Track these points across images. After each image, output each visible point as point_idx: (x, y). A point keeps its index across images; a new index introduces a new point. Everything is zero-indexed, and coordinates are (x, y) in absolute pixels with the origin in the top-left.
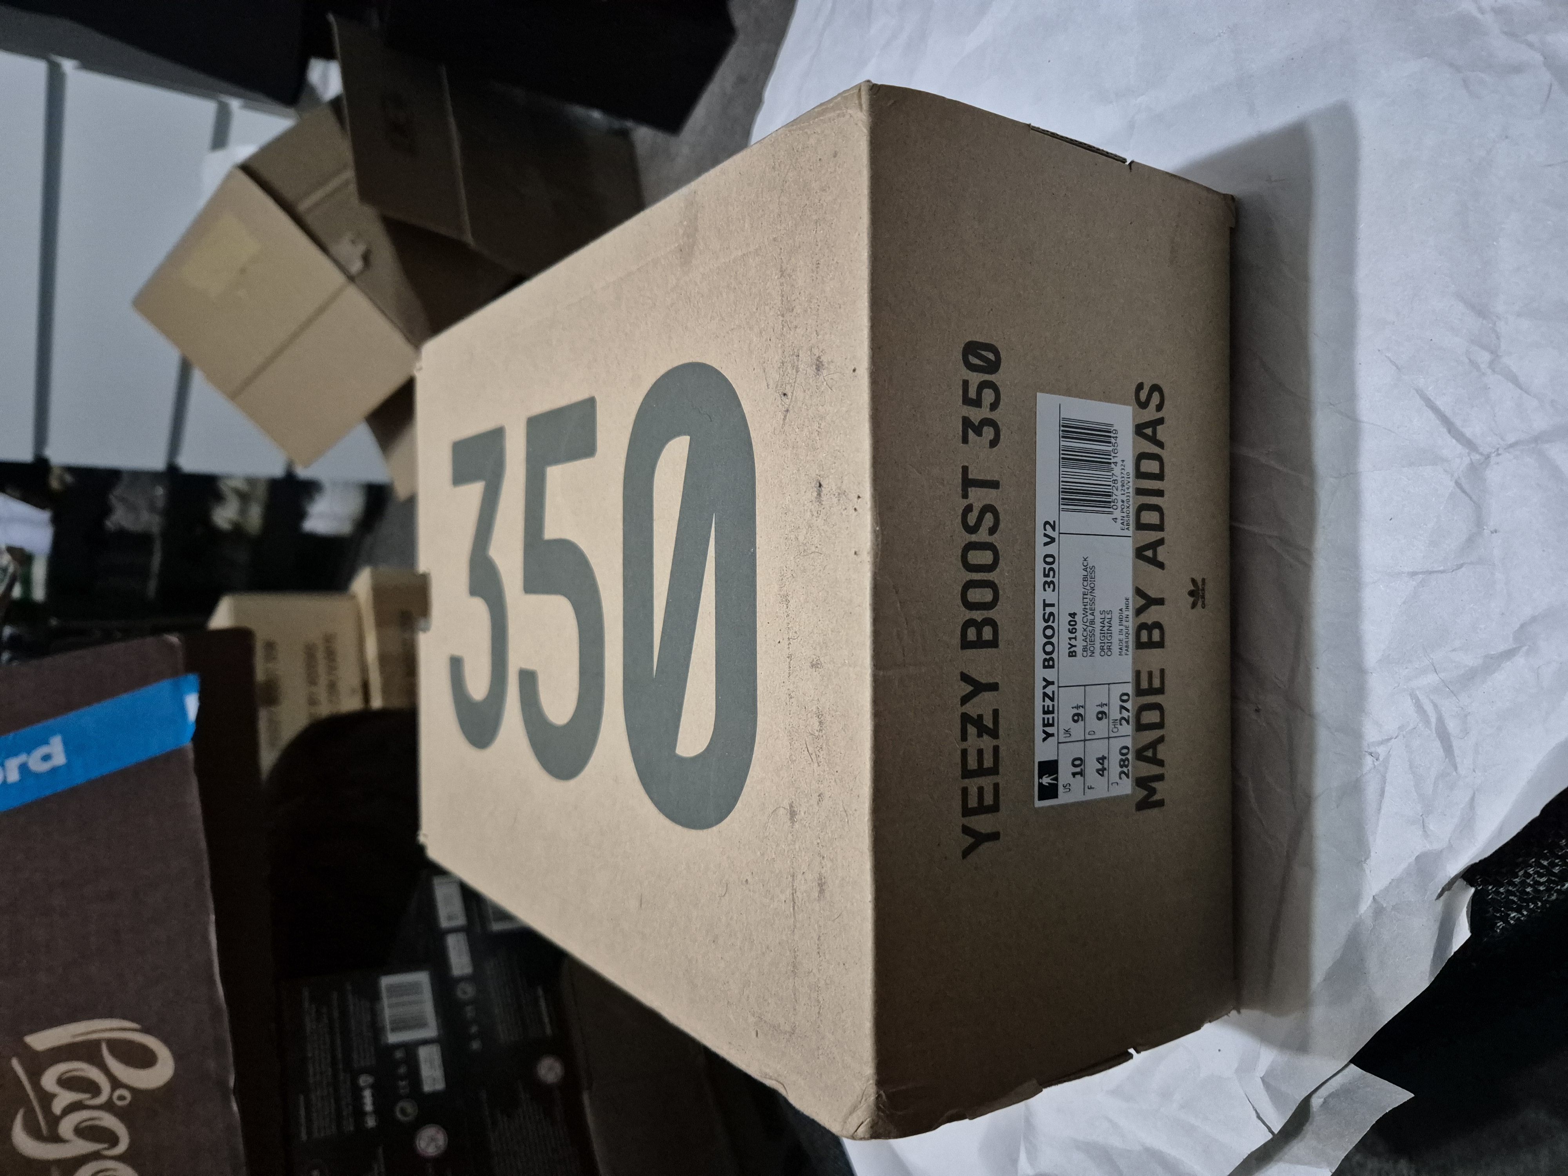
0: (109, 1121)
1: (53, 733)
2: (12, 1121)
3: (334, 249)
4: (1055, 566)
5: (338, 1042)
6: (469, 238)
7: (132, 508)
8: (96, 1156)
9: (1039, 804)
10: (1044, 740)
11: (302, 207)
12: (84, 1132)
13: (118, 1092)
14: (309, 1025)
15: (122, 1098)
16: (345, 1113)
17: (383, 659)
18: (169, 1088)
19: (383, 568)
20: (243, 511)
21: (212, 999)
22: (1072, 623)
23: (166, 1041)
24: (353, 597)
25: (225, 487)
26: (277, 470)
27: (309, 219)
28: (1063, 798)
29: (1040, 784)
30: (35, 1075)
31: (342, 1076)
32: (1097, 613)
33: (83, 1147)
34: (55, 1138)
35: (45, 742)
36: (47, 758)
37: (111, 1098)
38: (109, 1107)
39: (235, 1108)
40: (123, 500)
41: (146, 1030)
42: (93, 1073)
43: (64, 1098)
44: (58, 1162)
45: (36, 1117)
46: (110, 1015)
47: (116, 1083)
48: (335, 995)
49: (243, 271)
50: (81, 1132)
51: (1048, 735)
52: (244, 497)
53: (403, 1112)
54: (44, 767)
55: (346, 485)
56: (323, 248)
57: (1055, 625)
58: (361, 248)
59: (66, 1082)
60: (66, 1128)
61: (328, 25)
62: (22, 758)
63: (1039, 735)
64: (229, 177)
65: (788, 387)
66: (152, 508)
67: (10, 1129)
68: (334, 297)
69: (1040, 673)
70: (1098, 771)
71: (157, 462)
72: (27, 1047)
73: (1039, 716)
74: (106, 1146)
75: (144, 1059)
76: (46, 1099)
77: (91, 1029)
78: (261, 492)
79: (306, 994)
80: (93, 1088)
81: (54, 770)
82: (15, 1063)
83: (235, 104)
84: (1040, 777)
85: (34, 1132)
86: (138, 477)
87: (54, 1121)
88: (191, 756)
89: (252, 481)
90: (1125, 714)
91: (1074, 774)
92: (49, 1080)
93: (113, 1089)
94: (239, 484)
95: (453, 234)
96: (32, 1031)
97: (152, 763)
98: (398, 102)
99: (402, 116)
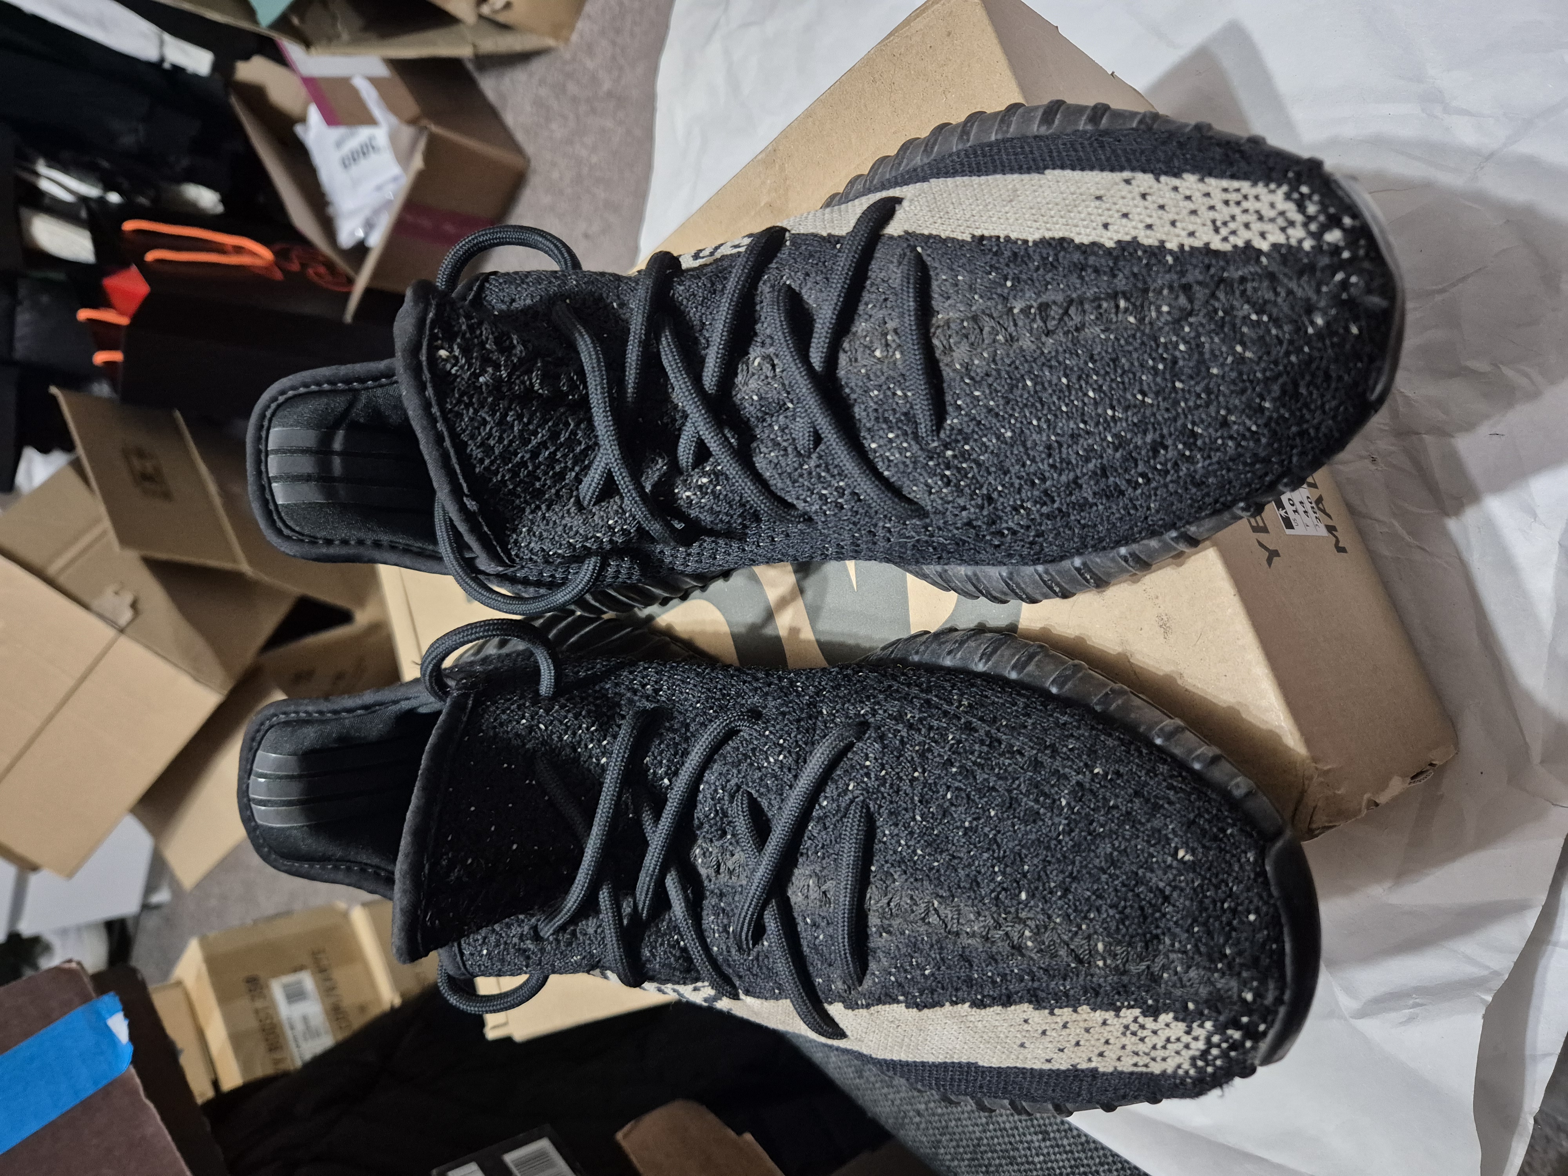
3: (95, 604)
6: (245, 567)
11: (52, 570)
27: (62, 580)
28: (1298, 531)
29: (1281, 515)
56: (85, 606)
58: (128, 598)
61: (54, 398)
70: (1304, 512)
84: (1278, 510)
88: (138, 1082)
91: (1293, 513)
95: (227, 565)
97: (87, 1106)
98: (141, 454)
99: (149, 466)
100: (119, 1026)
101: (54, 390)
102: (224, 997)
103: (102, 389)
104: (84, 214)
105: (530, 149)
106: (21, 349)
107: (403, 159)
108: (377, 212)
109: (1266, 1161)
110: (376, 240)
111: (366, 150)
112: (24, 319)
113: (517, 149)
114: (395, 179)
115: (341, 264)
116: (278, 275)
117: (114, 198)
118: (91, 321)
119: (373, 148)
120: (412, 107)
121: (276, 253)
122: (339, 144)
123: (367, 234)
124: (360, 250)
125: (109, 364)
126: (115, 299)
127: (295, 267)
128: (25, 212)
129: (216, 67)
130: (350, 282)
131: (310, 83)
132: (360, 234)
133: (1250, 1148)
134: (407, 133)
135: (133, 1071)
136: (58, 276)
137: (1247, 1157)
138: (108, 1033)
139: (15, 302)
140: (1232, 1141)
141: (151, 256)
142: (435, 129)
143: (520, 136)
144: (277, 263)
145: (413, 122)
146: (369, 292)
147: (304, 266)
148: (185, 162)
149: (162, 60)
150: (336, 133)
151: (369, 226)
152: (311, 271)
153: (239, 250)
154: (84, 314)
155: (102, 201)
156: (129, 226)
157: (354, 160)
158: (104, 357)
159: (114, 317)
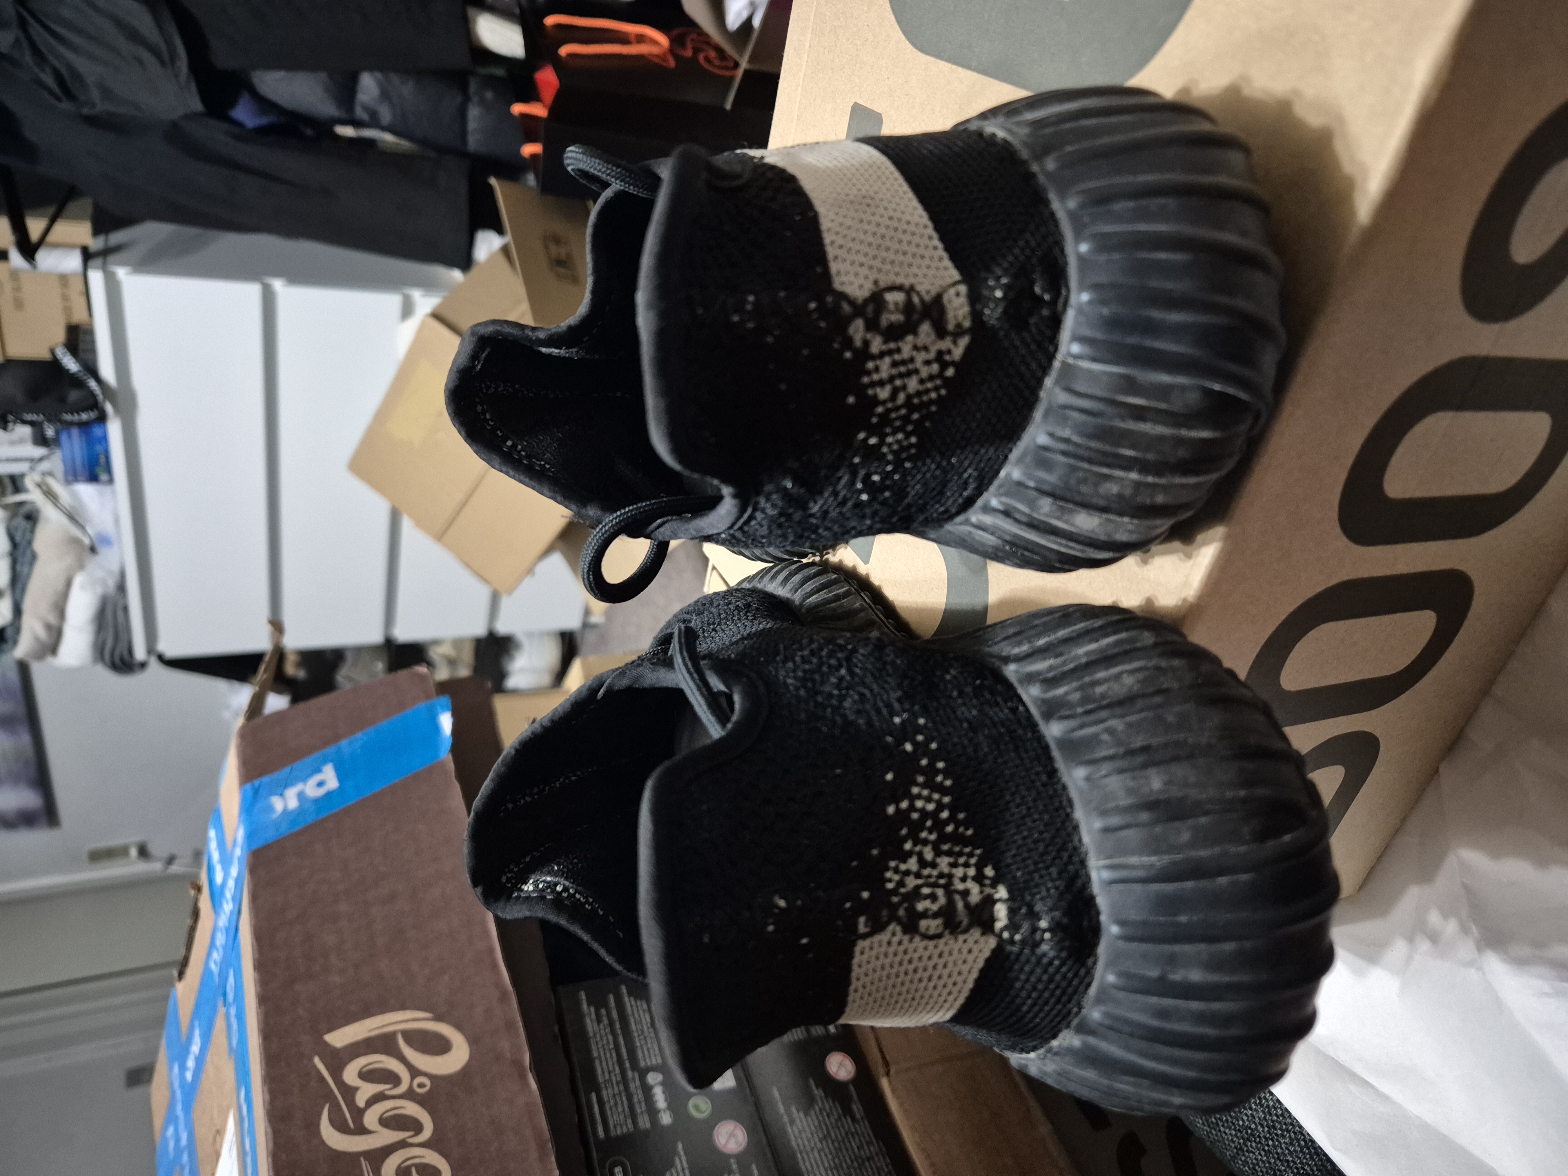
0: (412, 1109)
1: (325, 762)
2: (320, 1115)
5: (622, 1042)
8: (403, 1144)
12: (388, 1122)
13: (417, 1080)
14: (590, 1025)
15: (421, 1085)
16: (639, 1111)
18: (466, 1072)
19: (591, 658)
21: (498, 984)
23: (459, 1027)
25: (435, 653)
26: (480, 630)
30: (337, 1071)
31: (630, 1073)
33: (390, 1136)
34: (362, 1130)
35: (318, 770)
36: (321, 784)
37: (411, 1087)
38: (410, 1095)
39: (534, 1085)
40: (349, 677)
41: (438, 1018)
42: (392, 1064)
43: (366, 1091)
44: (367, 1154)
45: (341, 1109)
46: (403, 1007)
47: (414, 1072)
48: (611, 998)
50: (386, 1122)
52: (452, 662)
53: (697, 1108)
54: (321, 792)
55: (542, 634)
59: (367, 1076)
60: (371, 1119)
62: (299, 787)
64: (423, 328)
67: (318, 1126)
71: (375, 637)
72: (326, 1044)
74: (411, 1133)
75: (440, 1046)
76: (349, 1092)
77: (385, 1023)
78: (466, 656)
79: (583, 995)
80: (392, 1078)
81: (329, 794)
82: (317, 1061)
83: (416, 295)
85: (341, 1126)
86: (360, 650)
87: (358, 1114)
88: (451, 766)
89: (457, 643)
92: (350, 1075)
93: (413, 1078)
94: (447, 649)
96: (330, 1030)
97: (416, 777)
98: (557, 240)
99: (562, 251)
100: (446, 722)
101: (493, 181)
103: (531, 178)
104: (517, 11)
106: (473, 142)
109: (1373, 1087)
110: (759, 20)
112: (474, 112)
115: (729, 49)
116: (672, 63)
118: (524, 116)
121: (672, 41)
123: (750, 15)
124: (745, 29)
125: (534, 157)
126: (541, 92)
127: (688, 53)
128: (471, 11)
130: (733, 65)
132: (746, 15)
133: (1359, 1070)
135: (450, 757)
136: (499, 72)
137: (1353, 1076)
138: (436, 728)
139: (467, 99)
140: (1343, 1058)
141: (564, 50)
144: (671, 50)
147: (696, 50)
151: (753, 7)
152: (701, 57)
153: (641, 39)
154: (518, 108)
156: (550, 20)
158: (529, 149)
159: (539, 110)
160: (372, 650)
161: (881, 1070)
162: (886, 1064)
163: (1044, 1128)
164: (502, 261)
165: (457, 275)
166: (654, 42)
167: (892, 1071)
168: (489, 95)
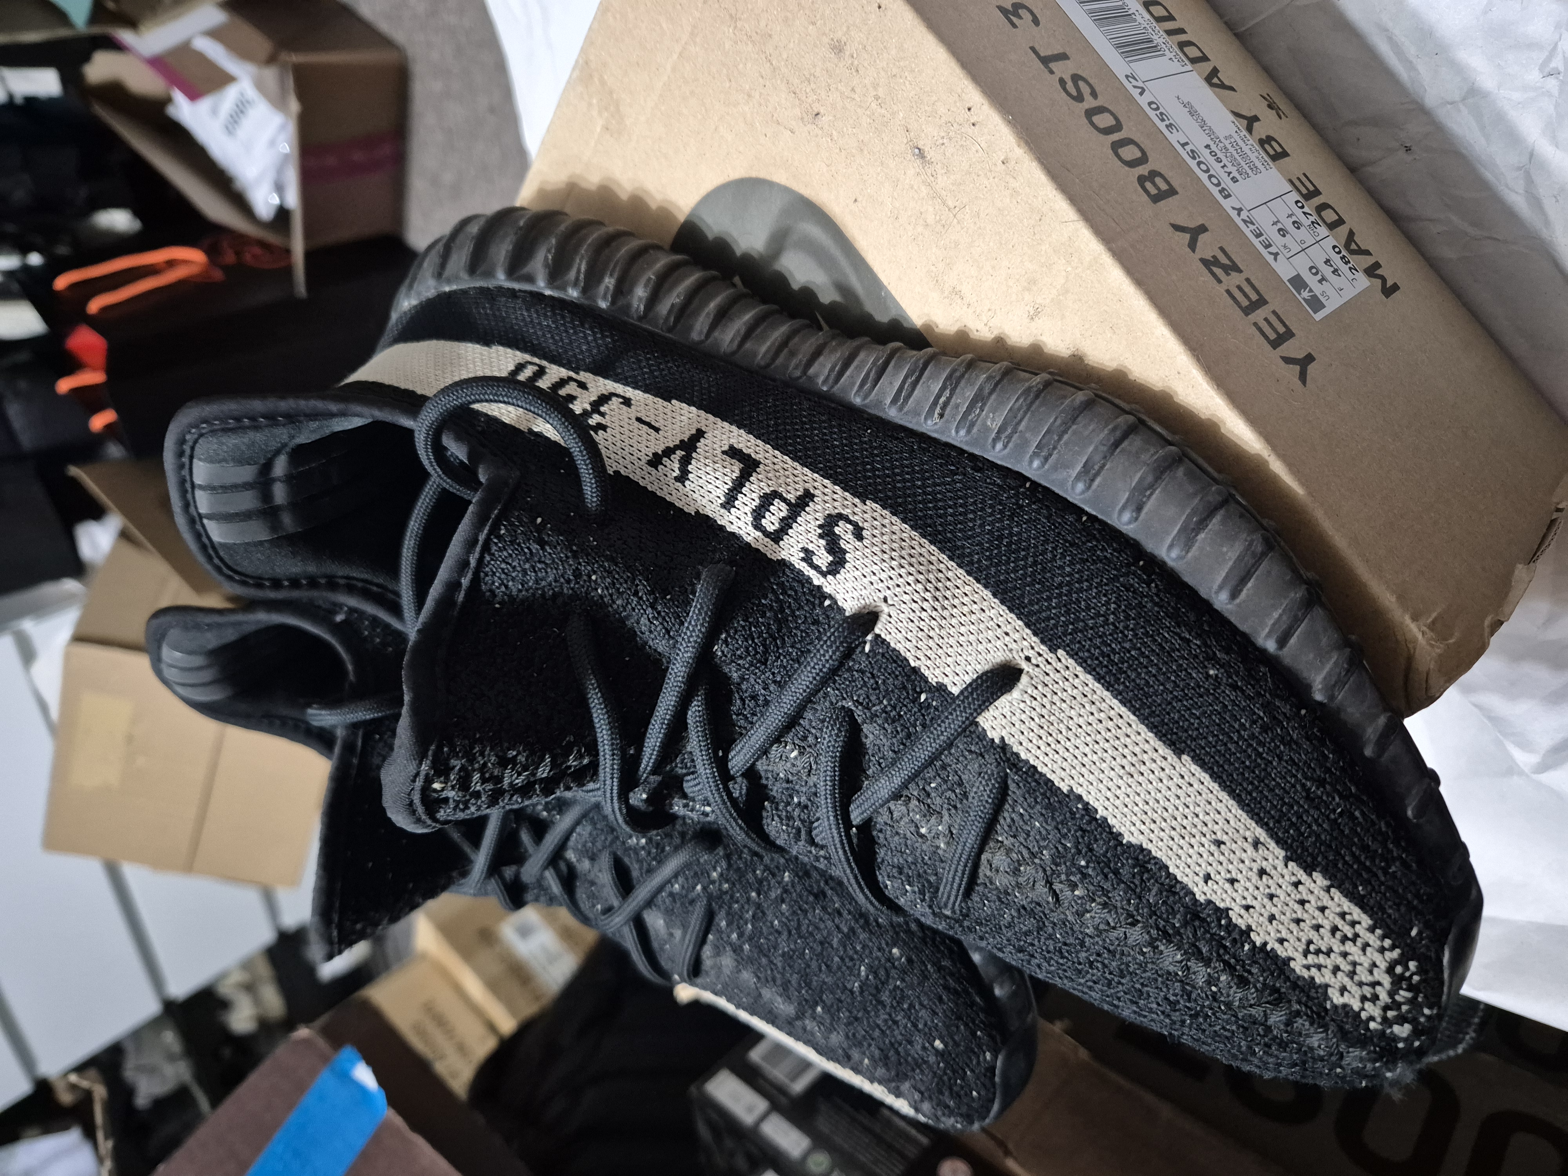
4: (1161, 110)
7: (151, 1071)
9: (1318, 316)
10: (1275, 259)
17: (493, 986)
20: (257, 1001)
22: (1213, 154)
24: (424, 957)
25: (226, 990)
26: (265, 936)
28: (1332, 305)
29: (1304, 299)
32: (1223, 140)
40: (141, 1069)
49: (130, 739)
51: (1276, 255)
52: (250, 988)
57: (1202, 159)
61: (76, 478)
63: (1270, 259)
64: (68, 658)
65: (816, 104)
66: (171, 1058)
68: (218, 748)
69: (1227, 204)
70: (1333, 272)
71: (151, 1007)
73: (1256, 242)
78: (264, 970)
83: (28, 625)
84: (1300, 294)
86: (138, 1034)
88: (398, 1121)
89: (247, 965)
90: (1312, 219)
91: (1320, 281)
94: (237, 977)
100: (364, 1075)
101: (74, 471)
102: (466, 953)
103: (114, 451)
104: (16, 287)
105: (399, 36)
106: (27, 439)
107: (279, 103)
108: (280, 171)
110: (293, 200)
111: (241, 109)
112: (14, 411)
113: (385, 42)
114: (283, 127)
115: (272, 238)
117: (35, 259)
118: (76, 392)
119: (248, 102)
120: (262, 44)
121: (208, 252)
122: (214, 112)
123: (281, 197)
124: (283, 214)
125: (109, 427)
126: (86, 357)
127: (230, 259)
129: (65, 80)
130: (287, 252)
131: (158, 63)
132: (276, 200)
134: (270, 74)
135: (392, 1111)
136: (23, 357)
138: (357, 1086)
141: (94, 306)
142: (296, 58)
143: (384, 27)
144: (212, 262)
145: (271, 60)
146: (310, 255)
147: (238, 253)
148: (83, 192)
149: (11, 97)
150: (205, 104)
151: (279, 188)
152: (246, 258)
153: (171, 264)
154: (64, 385)
155: (26, 269)
156: (62, 282)
157: (236, 122)
158: (99, 422)
159: (91, 377)
160: (154, 1025)
161: (1000, 1153)
162: (1001, 1144)
163: (1166, 1111)
164: (129, 551)
165: (70, 585)
166: (185, 262)
167: (1011, 1146)
168: (23, 385)
